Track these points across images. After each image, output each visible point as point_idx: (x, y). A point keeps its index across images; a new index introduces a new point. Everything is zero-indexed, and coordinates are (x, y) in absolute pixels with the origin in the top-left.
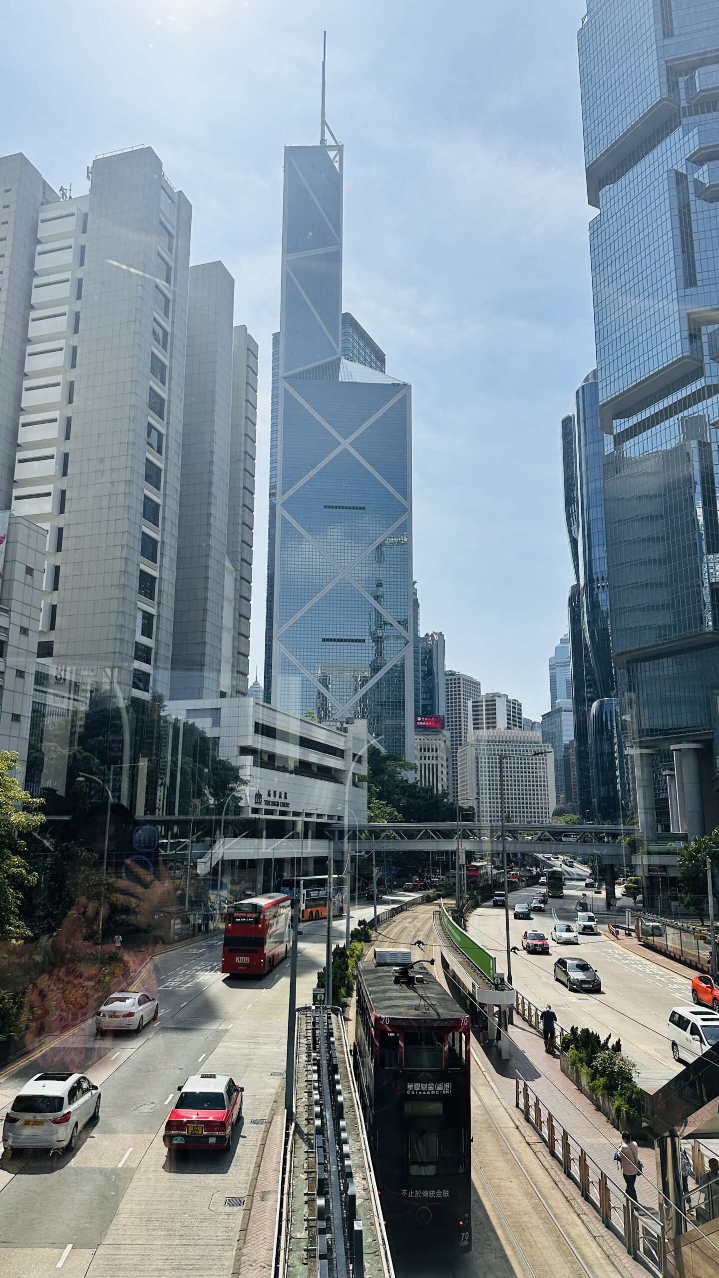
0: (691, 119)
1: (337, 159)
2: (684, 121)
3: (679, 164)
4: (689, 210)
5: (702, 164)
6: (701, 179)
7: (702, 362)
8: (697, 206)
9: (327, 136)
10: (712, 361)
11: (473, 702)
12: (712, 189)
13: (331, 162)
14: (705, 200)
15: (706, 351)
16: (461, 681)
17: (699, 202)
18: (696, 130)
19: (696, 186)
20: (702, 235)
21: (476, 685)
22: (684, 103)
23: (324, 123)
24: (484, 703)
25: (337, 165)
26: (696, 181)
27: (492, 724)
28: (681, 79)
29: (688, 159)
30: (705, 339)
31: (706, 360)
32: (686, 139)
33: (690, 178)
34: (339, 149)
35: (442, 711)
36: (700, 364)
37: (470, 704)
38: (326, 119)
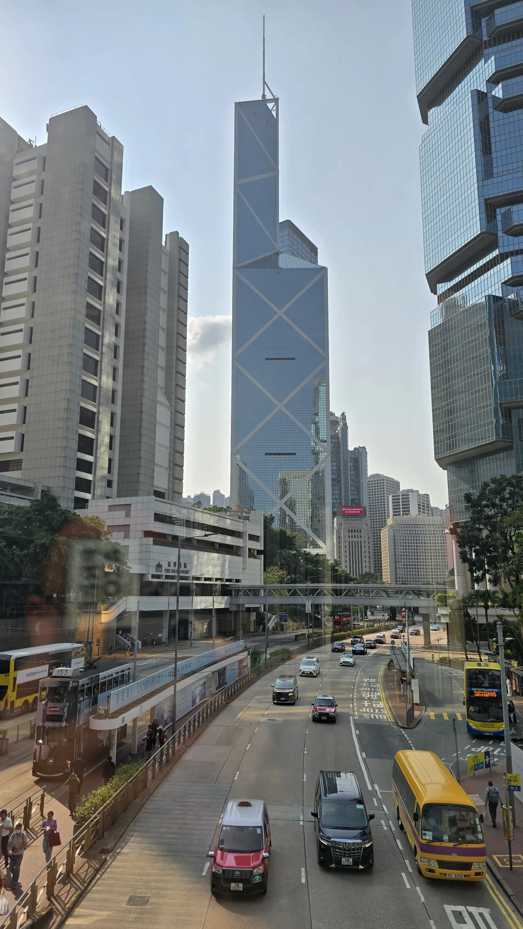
0: (491, 50)
1: (275, 108)
2: (486, 52)
3: (482, 85)
4: (488, 120)
5: (497, 84)
6: (497, 95)
7: (497, 235)
8: (495, 116)
9: (267, 93)
10: (504, 235)
11: (393, 496)
12: (505, 102)
13: (270, 111)
14: (501, 111)
15: (500, 227)
16: (385, 481)
17: (496, 112)
18: (493, 58)
19: (493, 101)
20: (498, 139)
21: (397, 484)
22: (485, 38)
23: (264, 83)
24: (401, 497)
25: (274, 113)
26: (494, 97)
27: (407, 511)
28: (483, 20)
29: (488, 81)
30: (499, 218)
31: (500, 234)
32: (486, 64)
33: (489, 96)
34: (276, 100)
35: (365, 502)
36: (495, 237)
37: (390, 497)
38: (266, 80)
